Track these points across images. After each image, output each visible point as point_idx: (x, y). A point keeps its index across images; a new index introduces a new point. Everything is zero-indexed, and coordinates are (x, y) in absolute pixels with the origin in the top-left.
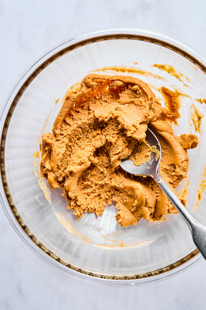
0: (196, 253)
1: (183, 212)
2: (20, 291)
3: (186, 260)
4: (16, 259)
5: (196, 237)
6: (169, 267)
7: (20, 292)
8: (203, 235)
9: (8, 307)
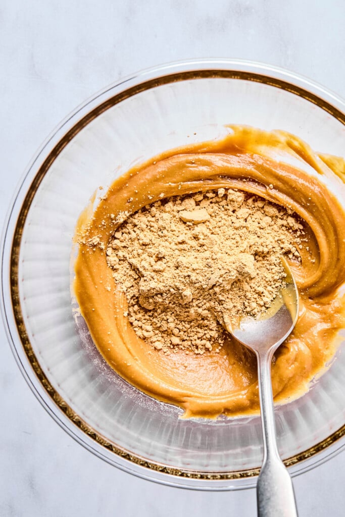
0: (340, 435)
3: (324, 446)
4: (27, 433)
6: (295, 458)
7: (32, 488)
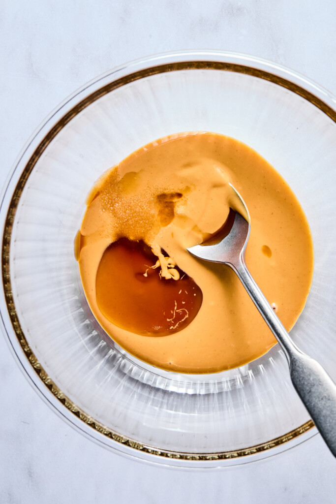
1: (279, 332)
2: (30, 474)
3: (301, 432)
4: (25, 423)
5: (295, 374)
7: (30, 476)
8: (308, 373)
9: (11, 500)
